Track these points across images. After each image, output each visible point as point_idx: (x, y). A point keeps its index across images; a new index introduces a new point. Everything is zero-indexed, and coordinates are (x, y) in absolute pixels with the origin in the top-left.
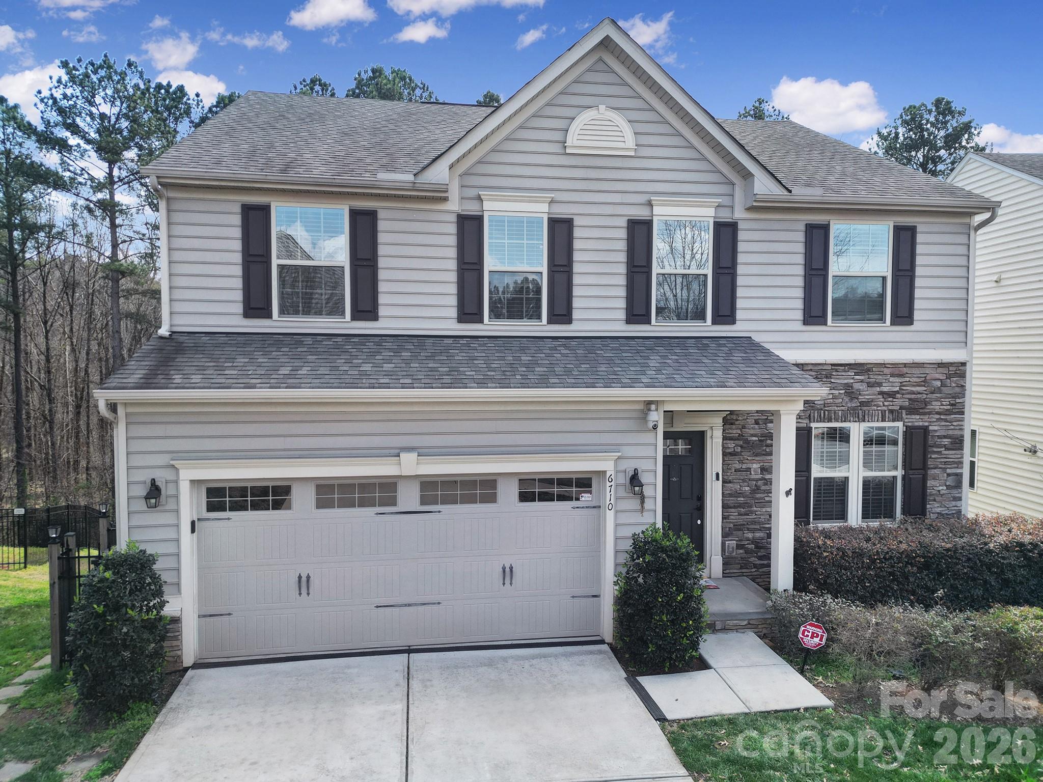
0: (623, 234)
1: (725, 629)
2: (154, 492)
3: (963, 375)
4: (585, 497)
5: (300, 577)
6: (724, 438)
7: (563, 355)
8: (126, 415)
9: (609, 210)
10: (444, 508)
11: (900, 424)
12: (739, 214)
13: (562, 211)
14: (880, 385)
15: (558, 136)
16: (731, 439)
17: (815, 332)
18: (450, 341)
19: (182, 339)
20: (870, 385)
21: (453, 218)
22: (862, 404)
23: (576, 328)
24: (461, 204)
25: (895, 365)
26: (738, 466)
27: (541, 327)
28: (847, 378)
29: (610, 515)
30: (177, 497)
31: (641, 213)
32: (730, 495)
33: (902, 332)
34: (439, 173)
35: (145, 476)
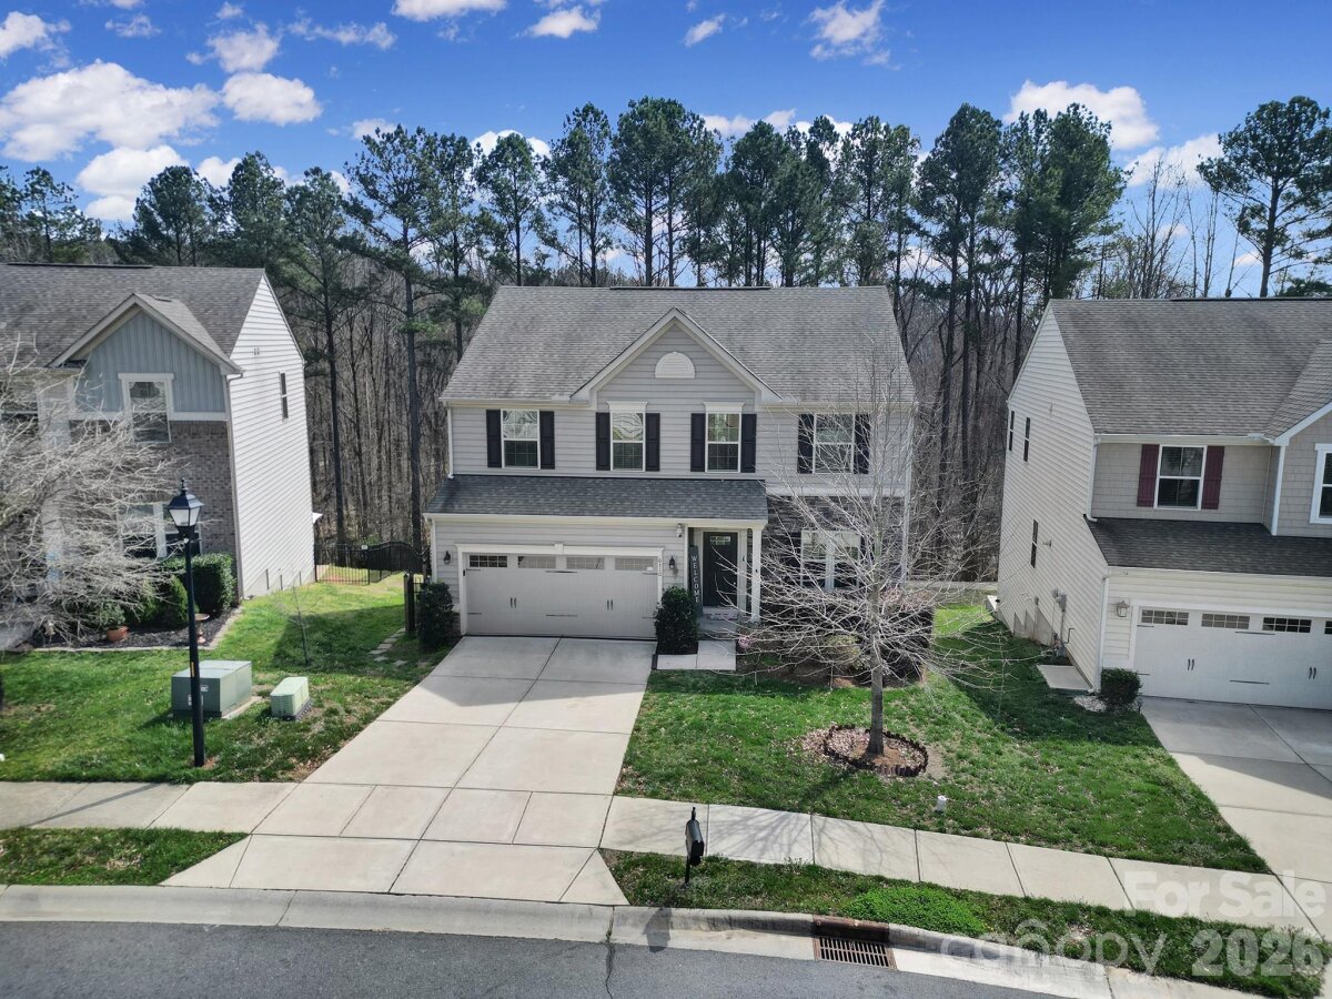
0: (689, 422)
3: (901, 505)
4: (649, 569)
5: (511, 599)
6: (748, 537)
8: (435, 524)
9: (681, 408)
10: (578, 571)
12: (757, 409)
13: (653, 410)
15: (651, 368)
17: (805, 477)
18: (592, 480)
21: (594, 415)
22: (835, 520)
23: (663, 473)
24: (597, 407)
25: (856, 498)
27: (642, 473)
28: (826, 504)
29: (659, 578)
30: (457, 559)
31: (698, 410)
33: (860, 478)
34: (584, 394)
35: (444, 550)
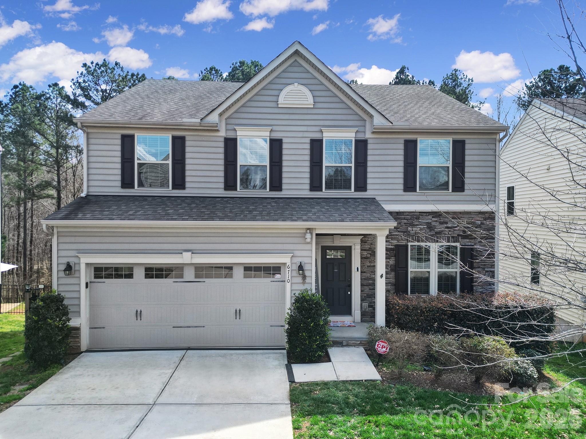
0: (308, 146)
1: (348, 345)
2: (69, 269)
3: (493, 219)
4: (278, 276)
5: (137, 311)
6: (362, 250)
7: (272, 206)
8: (58, 232)
9: (301, 135)
10: (206, 280)
11: (458, 244)
12: (368, 135)
13: (276, 135)
14: (446, 223)
15: (274, 99)
16: (365, 250)
17: (410, 196)
18: (219, 199)
19: (91, 198)
20: (441, 223)
21: (223, 140)
22: (437, 233)
23: (285, 193)
24: (226, 133)
25: (455, 213)
26: (369, 264)
27: (266, 193)
28: (429, 219)
29: (288, 286)
30: (79, 271)
31: (317, 136)
32: (365, 279)
33: (458, 196)
34: (214, 118)
35: (65, 261)
